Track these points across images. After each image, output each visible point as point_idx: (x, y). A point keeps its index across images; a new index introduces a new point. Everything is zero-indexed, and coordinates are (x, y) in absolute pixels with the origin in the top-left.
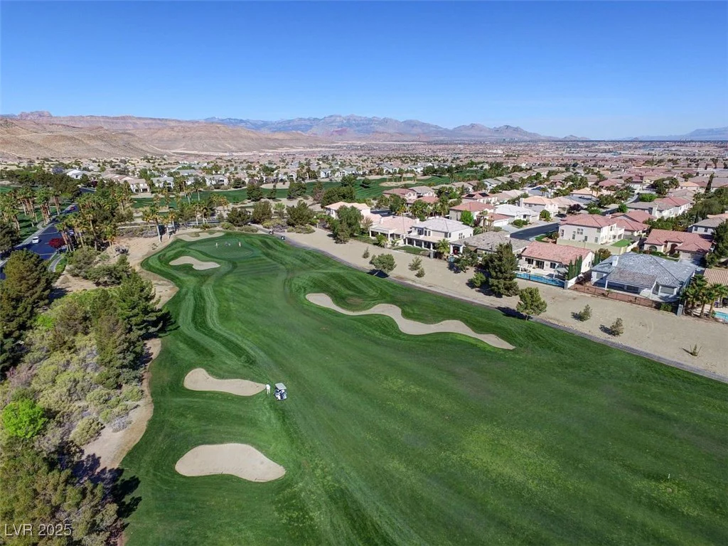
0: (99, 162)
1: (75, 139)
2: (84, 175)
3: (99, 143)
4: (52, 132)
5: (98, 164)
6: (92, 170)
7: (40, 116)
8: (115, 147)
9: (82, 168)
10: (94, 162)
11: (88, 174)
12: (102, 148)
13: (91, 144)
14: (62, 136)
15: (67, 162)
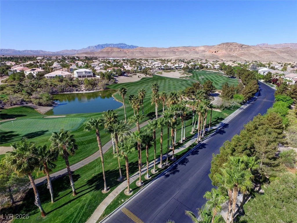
0: (282, 64)
1: (274, 53)
2: (270, 73)
3: (285, 54)
4: (265, 50)
5: (281, 65)
6: (277, 69)
7: (264, 45)
8: (293, 56)
9: (270, 67)
10: (280, 63)
11: (273, 72)
12: (285, 57)
13: (280, 55)
14: (268, 51)
15: (264, 63)
